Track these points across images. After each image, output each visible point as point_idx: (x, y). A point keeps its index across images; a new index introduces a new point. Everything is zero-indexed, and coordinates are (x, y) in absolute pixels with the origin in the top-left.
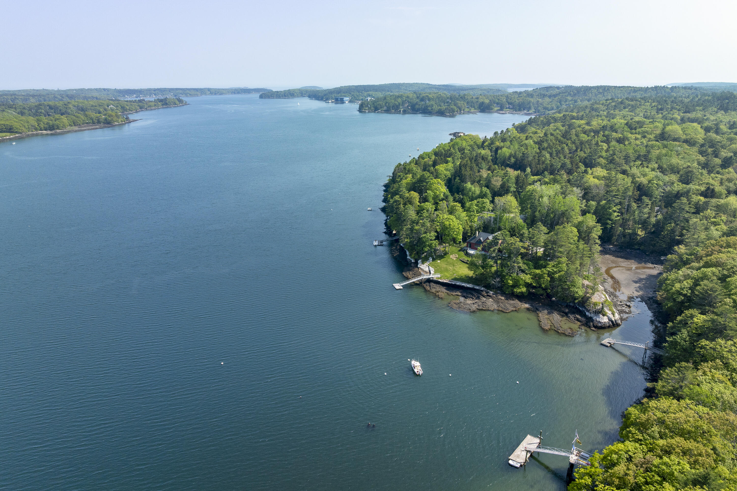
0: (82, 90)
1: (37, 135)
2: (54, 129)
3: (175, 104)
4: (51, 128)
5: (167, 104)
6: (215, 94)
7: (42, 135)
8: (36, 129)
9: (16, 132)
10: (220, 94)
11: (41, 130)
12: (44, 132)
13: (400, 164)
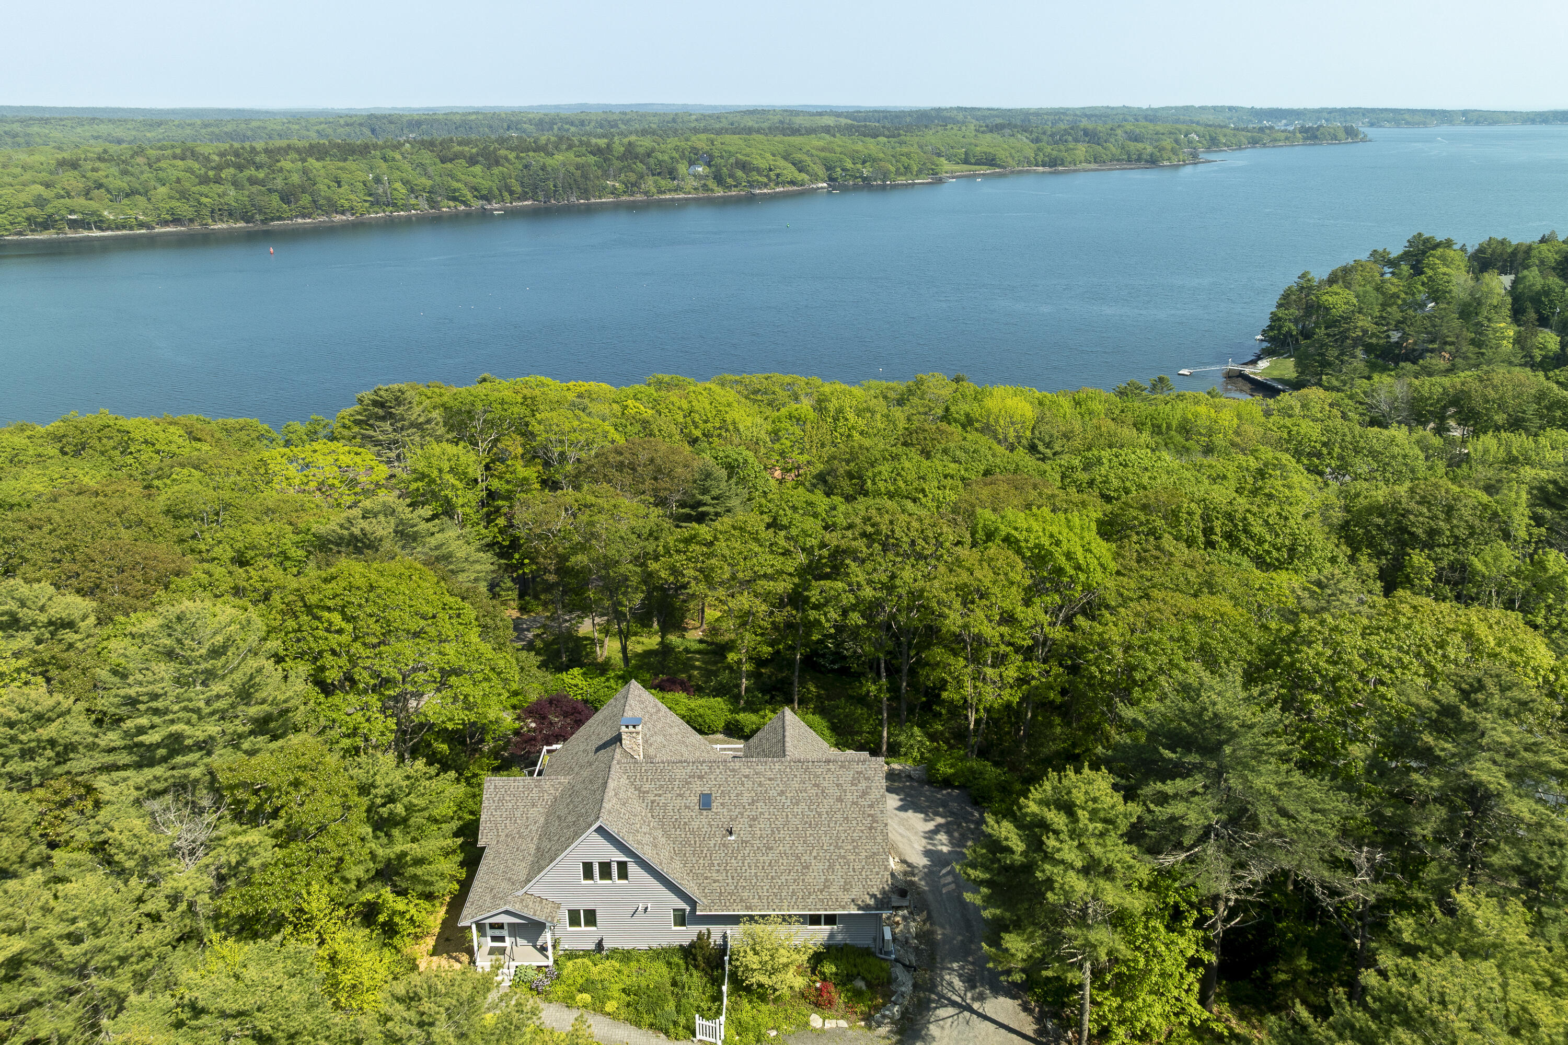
0: (1186, 108)
1: (1028, 171)
2: (1055, 165)
3: (1335, 137)
4: (1053, 163)
5: (1316, 137)
6: (1477, 123)
7: (1036, 172)
8: (1029, 163)
9: (999, 166)
10: (1490, 124)
11: (1037, 165)
12: (1041, 169)
13: (1420, 235)
